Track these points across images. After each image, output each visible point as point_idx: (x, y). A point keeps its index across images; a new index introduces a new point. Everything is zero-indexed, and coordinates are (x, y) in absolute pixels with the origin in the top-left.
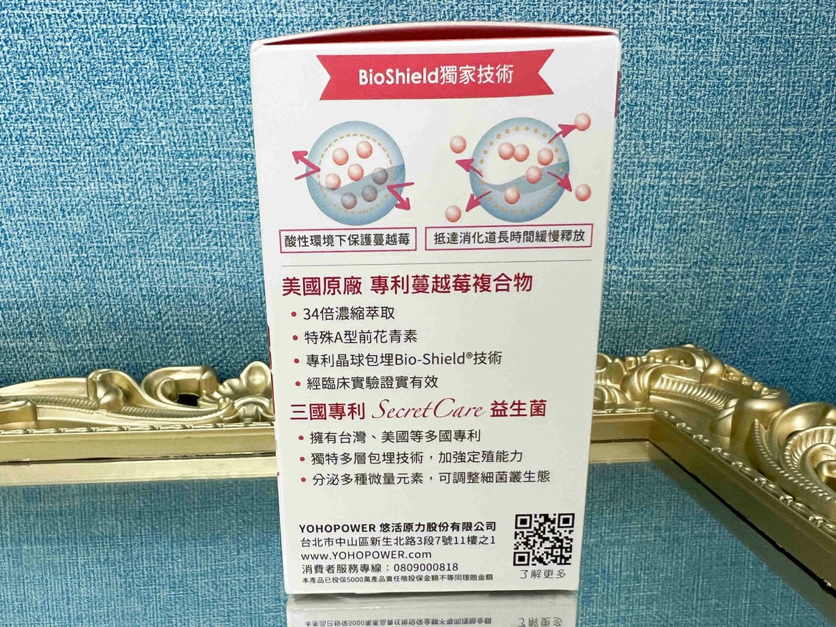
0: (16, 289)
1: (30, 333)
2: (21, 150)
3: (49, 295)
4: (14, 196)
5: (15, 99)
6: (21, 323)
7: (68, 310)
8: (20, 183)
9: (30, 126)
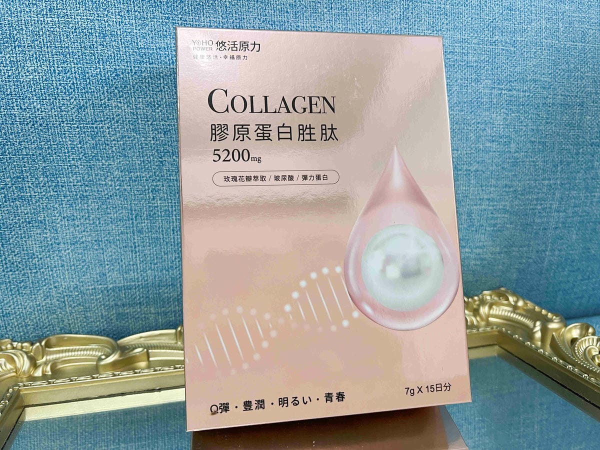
0: (136, 277)
1: (140, 303)
2: (153, 197)
3: (157, 279)
4: (144, 223)
5: (154, 169)
6: (135, 298)
7: (167, 288)
8: (150, 215)
9: (161, 183)
